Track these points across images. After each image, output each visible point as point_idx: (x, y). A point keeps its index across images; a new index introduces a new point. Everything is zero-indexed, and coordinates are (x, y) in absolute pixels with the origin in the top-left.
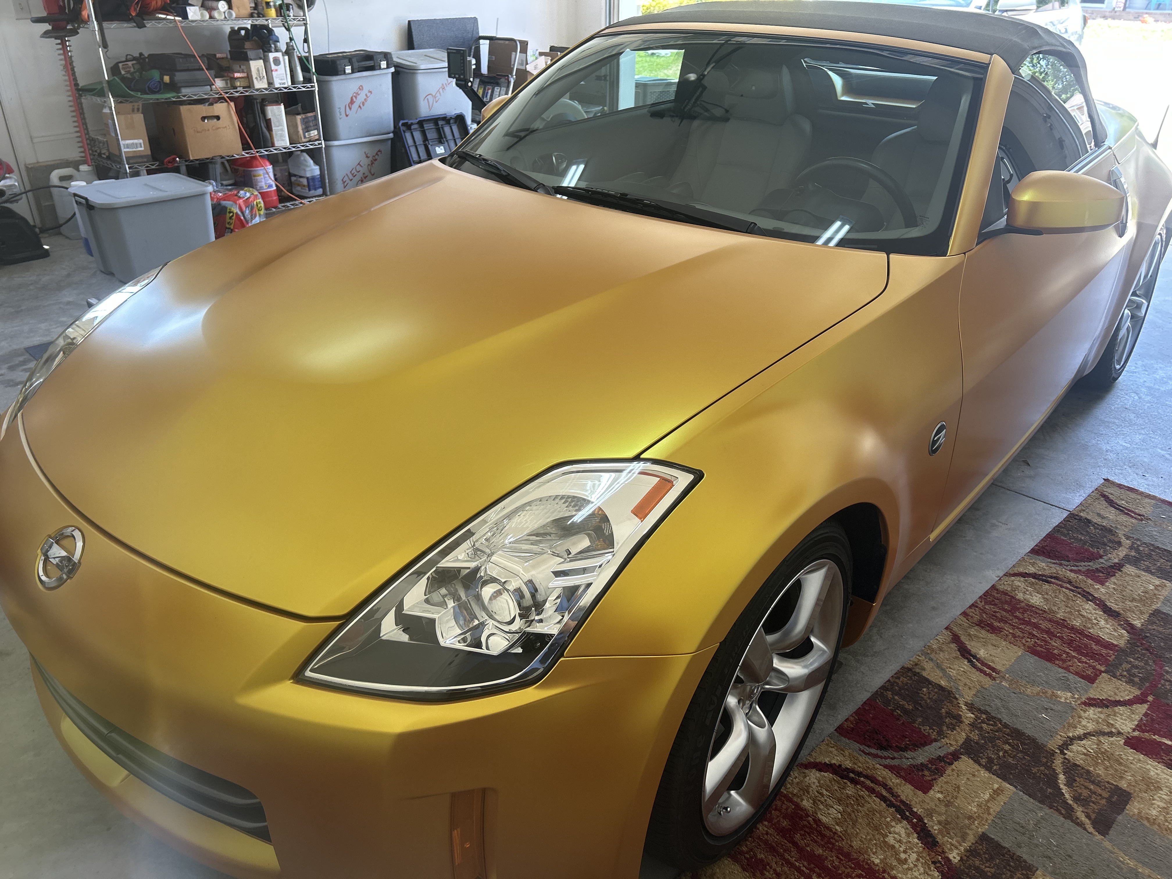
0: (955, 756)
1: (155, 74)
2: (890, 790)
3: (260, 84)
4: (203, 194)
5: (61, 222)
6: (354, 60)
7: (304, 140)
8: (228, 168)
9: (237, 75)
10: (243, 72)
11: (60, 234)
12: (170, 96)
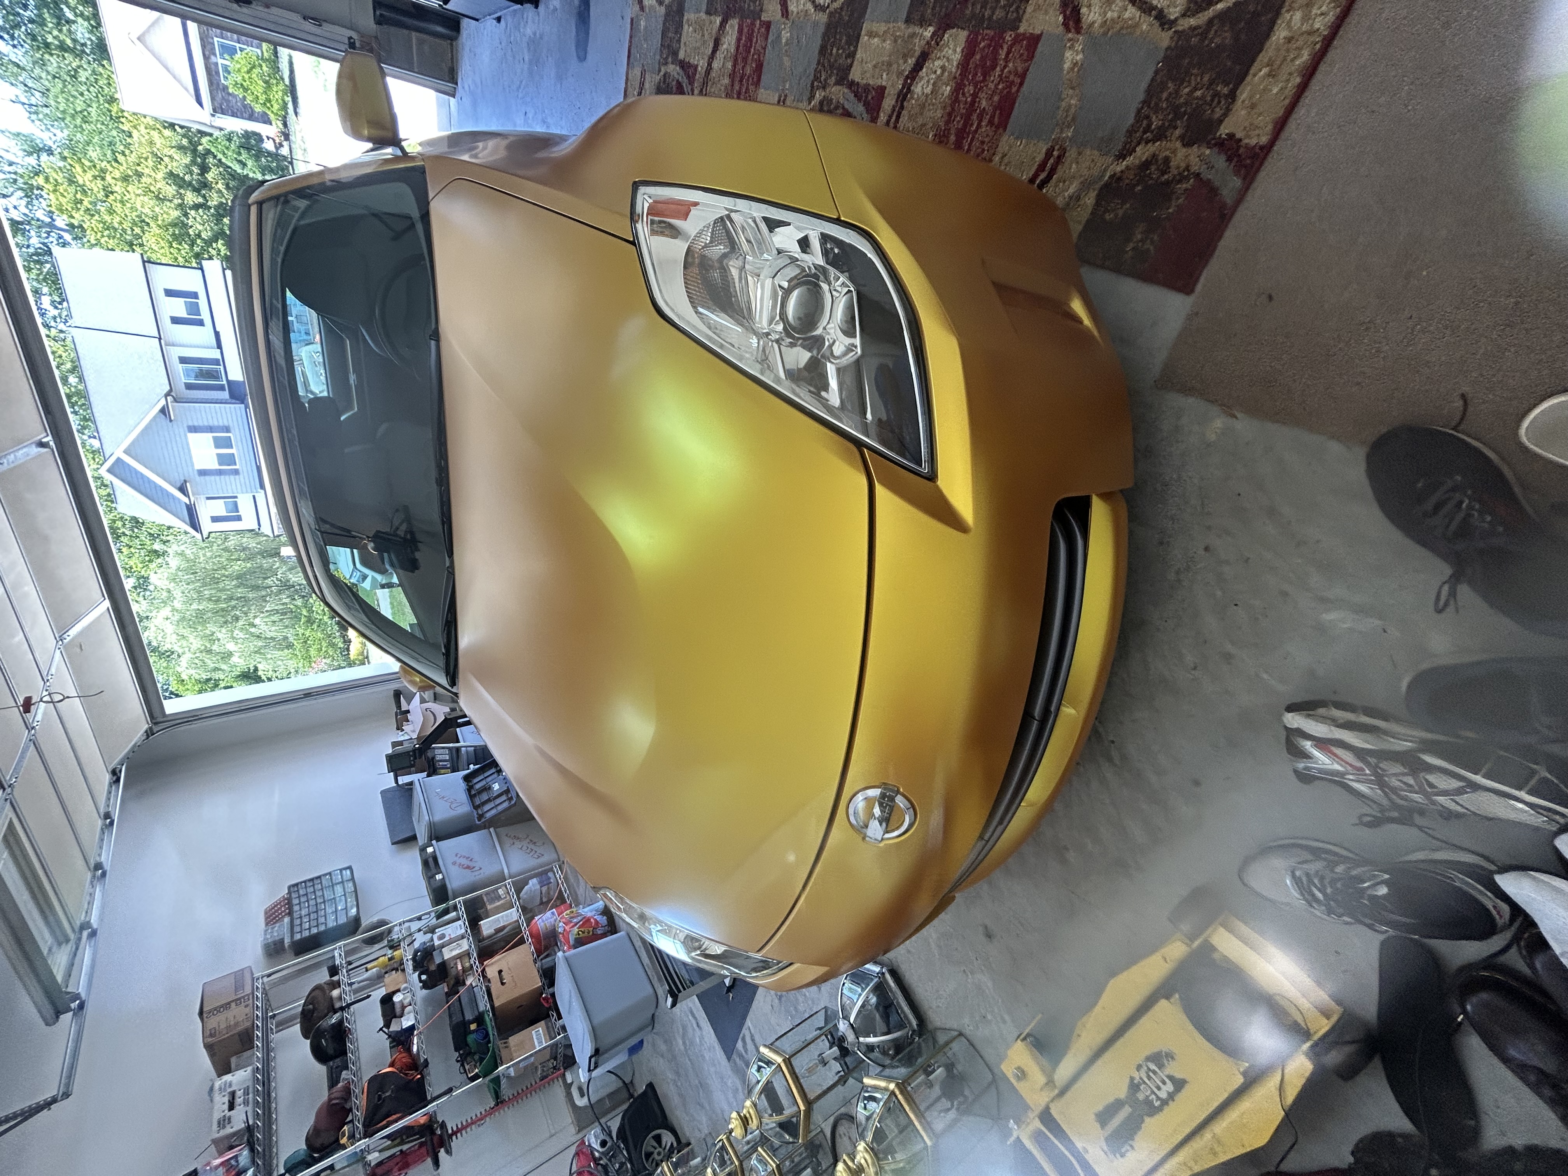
0: (852, 85)
1: (471, 1039)
2: (890, 117)
3: (465, 945)
4: (567, 959)
5: (621, 1084)
6: (429, 874)
7: (508, 898)
8: (545, 954)
9: (460, 967)
10: (456, 964)
11: (632, 1082)
12: (489, 1018)
